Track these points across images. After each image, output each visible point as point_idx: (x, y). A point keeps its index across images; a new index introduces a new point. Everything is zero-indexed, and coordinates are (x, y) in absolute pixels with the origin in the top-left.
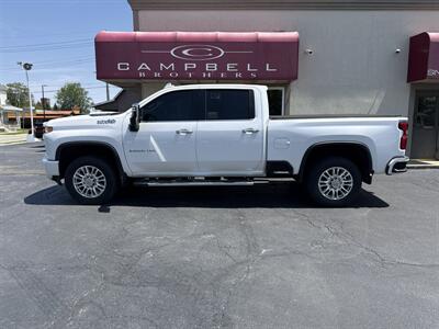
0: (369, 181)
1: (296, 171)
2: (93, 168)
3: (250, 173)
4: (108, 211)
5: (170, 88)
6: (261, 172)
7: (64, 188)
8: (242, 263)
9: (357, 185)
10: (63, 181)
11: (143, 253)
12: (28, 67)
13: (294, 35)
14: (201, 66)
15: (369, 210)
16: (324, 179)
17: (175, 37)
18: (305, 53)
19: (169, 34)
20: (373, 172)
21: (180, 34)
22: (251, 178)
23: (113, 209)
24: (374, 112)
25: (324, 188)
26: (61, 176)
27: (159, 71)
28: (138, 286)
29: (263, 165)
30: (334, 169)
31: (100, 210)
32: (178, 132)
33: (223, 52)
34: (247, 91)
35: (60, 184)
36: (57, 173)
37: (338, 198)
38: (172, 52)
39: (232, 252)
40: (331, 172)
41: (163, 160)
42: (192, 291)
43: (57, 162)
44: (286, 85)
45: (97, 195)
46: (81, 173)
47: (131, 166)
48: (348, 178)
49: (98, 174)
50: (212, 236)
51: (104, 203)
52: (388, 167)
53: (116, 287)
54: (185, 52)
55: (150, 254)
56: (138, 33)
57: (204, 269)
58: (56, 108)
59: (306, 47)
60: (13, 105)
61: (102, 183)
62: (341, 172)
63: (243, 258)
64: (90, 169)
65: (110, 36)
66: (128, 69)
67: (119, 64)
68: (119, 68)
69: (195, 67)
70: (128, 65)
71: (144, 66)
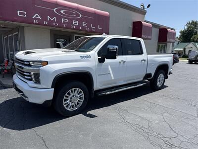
0: (167, 78)
13: (107, 13)
32: (120, 62)
33: (81, 16)
38: (55, 10)
43: (53, 89)
47: (97, 85)
54: (62, 12)
66: (25, 16)
67: (18, 12)
68: (19, 15)
69: (67, 21)
70: (25, 13)
71: (37, 16)
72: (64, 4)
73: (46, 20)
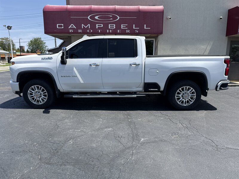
0: (205, 95)
1: (162, 88)
2: (40, 87)
3: (134, 90)
4: (48, 112)
5: (86, 38)
6: (141, 89)
7: (22, 98)
8: (129, 148)
9: (198, 97)
10: (22, 94)
11: (67, 141)
12: (9, 28)
13: (161, 7)
14: (106, 26)
15: (205, 112)
16: (178, 93)
17: (91, 8)
18: (167, 19)
19: (87, 7)
20: (208, 89)
21: (93, 7)
22: (135, 93)
23: (52, 111)
24: (206, 53)
25: (178, 99)
26: (21, 92)
27: (81, 29)
28: (61, 165)
29: (142, 85)
30: (184, 87)
31: (44, 112)
32: (90, 65)
33: (119, 18)
34: (133, 39)
35: (20, 96)
36: (18, 90)
37: (187, 105)
38: (89, 18)
39: (123, 140)
40: (183, 89)
41: (82, 82)
42: (95, 169)
43: (18, 83)
44: (156, 38)
45: (42, 103)
46: (33, 89)
47: (62, 86)
48: (193, 93)
49: (43, 90)
50: (110, 129)
51: (47, 107)
52: (217, 86)
53: (47, 166)
54: (96, 18)
55: (71, 142)
56: (68, 6)
57: (104, 153)
58: (28, 52)
59: (168, 15)
60: (4, 50)
61: (45, 96)
62: (189, 89)
63: (130, 144)
64: (38, 87)
65: (52, 8)
66: (63, 27)
67: (57, 25)
68: (58, 27)
69: (102, 26)
70: (63, 25)
71: (72, 26)
72: (99, 9)
73: (81, 28)
